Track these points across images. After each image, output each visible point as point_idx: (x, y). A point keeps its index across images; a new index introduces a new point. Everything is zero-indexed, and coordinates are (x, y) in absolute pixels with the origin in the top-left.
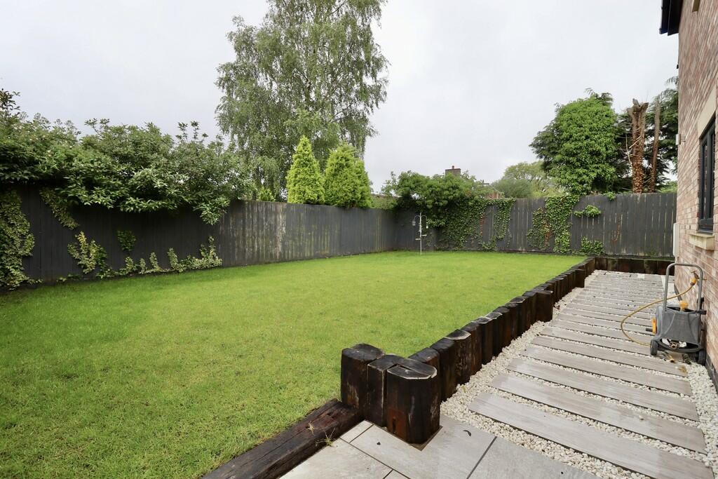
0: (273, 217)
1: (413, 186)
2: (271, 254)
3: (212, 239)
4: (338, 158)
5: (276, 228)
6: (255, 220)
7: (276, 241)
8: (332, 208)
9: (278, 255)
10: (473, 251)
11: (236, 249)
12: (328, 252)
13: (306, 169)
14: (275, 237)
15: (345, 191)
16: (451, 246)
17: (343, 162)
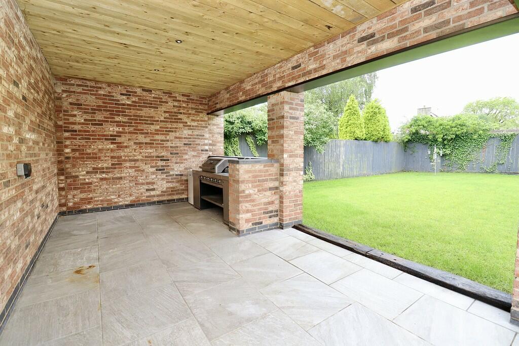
0: (339, 150)
1: (426, 125)
2: (337, 173)
3: (310, 163)
4: (372, 108)
5: (340, 156)
6: (330, 152)
7: (340, 164)
8: (369, 142)
9: (340, 173)
10: (476, 173)
11: (321, 170)
12: (365, 172)
13: (355, 117)
14: (339, 162)
15: (378, 131)
16: (454, 169)
17: (377, 110)
